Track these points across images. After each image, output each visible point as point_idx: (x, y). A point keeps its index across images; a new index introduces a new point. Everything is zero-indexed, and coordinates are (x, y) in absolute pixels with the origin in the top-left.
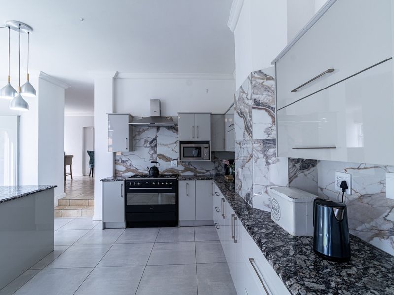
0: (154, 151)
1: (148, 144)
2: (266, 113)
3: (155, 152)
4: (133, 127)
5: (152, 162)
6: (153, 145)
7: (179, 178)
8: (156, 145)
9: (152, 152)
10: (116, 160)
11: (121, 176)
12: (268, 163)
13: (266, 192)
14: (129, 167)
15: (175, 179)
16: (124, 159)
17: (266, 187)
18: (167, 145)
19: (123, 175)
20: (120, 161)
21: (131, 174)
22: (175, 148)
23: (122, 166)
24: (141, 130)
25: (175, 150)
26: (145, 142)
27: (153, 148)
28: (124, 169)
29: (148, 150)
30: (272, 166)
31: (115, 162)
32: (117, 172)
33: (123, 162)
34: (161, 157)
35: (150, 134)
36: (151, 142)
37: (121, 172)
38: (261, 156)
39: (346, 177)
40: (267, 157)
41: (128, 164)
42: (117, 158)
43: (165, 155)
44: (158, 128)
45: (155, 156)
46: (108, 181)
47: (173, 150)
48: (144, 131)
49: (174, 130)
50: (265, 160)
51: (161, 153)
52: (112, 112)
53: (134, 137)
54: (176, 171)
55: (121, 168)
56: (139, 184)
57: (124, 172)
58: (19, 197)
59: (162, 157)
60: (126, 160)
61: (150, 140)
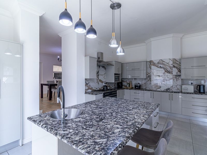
0: (98, 78)
2: (176, 69)
6: (98, 75)
12: (177, 80)
13: (176, 87)
14: (89, 87)
17: (176, 86)
18: (102, 75)
21: (90, 90)
28: (87, 88)
30: (178, 81)
36: (97, 73)
38: (175, 79)
39: (192, 82)
40: (176, 79)
41: (89, 85)
44: (99, 66)
45: (98, 80)
49: (104, 68)
50: (176, 80)
57: (87, 90)
59: (101, 81)
60: (88, 83)
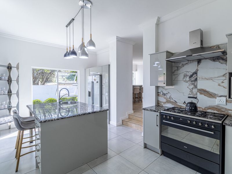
0: (194, 85)
1: (188, 79)
3: (196, 87)
4: (173, 63)
5: (189, 97)
6: (193, 79)
7: (227, 122)
8: (196, 79)
9: (192, 86)
10: (158, 93)
11: (162, 106)
14: (169, 100)
15: (220, 122)
16: (165, 92)
18: (211, 79)
19: (164, 105)
20: (162, 93)
21: (170, 106)
22: (223, 82)
23: (163, 98)
24: (180, 65)
25: (222, 84)
26: (184, 76)
27: (193, 82)
28: (165, 100)
29: (187, 84)
31: (158, 94)
32: (159, 102)
33: (164, 94)
34: (202, 92)
35: (190, 68)
36: (191, 76)
37: (162, 103)
41: (168, 97)
42: (160, 91)
43: (207, 90)
44: (199, 61)
45: (195, 91)
46: (147, 110)
47: (219, 85)
48: (183, 65)
49: (221, 61)
51: (203, 88)
52: (154, 52)
53: (174, 72)
54: (223, 110)
55: (162, 99)
56: (172, 118)
57: (165, 103)
58: (78, 116)
59: (204, 92)
60: (167, 93)
61: (190, 74)
